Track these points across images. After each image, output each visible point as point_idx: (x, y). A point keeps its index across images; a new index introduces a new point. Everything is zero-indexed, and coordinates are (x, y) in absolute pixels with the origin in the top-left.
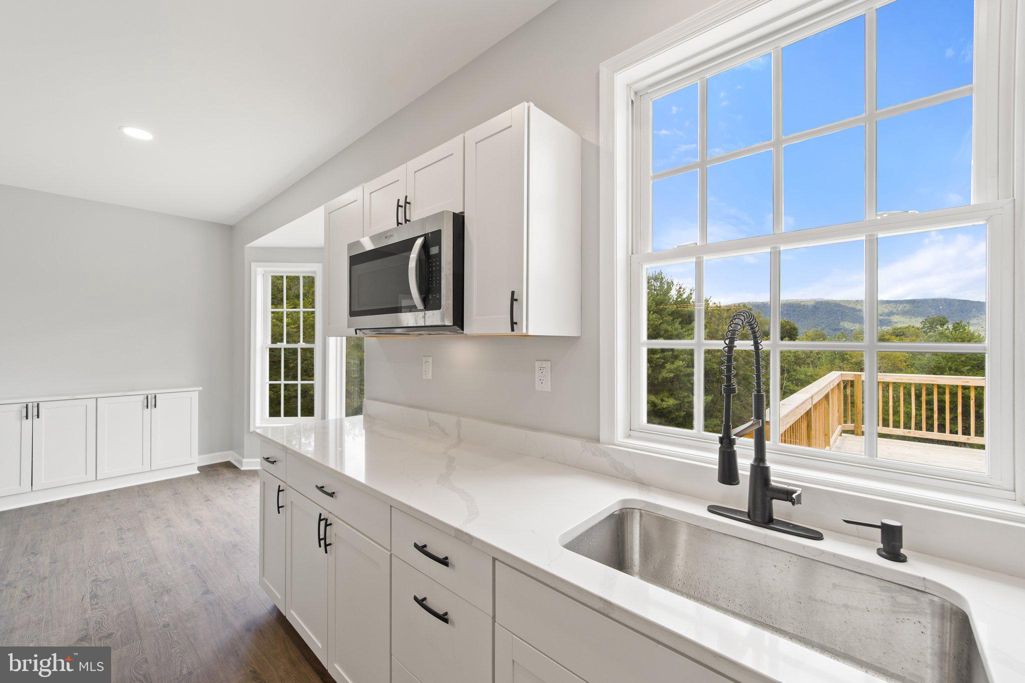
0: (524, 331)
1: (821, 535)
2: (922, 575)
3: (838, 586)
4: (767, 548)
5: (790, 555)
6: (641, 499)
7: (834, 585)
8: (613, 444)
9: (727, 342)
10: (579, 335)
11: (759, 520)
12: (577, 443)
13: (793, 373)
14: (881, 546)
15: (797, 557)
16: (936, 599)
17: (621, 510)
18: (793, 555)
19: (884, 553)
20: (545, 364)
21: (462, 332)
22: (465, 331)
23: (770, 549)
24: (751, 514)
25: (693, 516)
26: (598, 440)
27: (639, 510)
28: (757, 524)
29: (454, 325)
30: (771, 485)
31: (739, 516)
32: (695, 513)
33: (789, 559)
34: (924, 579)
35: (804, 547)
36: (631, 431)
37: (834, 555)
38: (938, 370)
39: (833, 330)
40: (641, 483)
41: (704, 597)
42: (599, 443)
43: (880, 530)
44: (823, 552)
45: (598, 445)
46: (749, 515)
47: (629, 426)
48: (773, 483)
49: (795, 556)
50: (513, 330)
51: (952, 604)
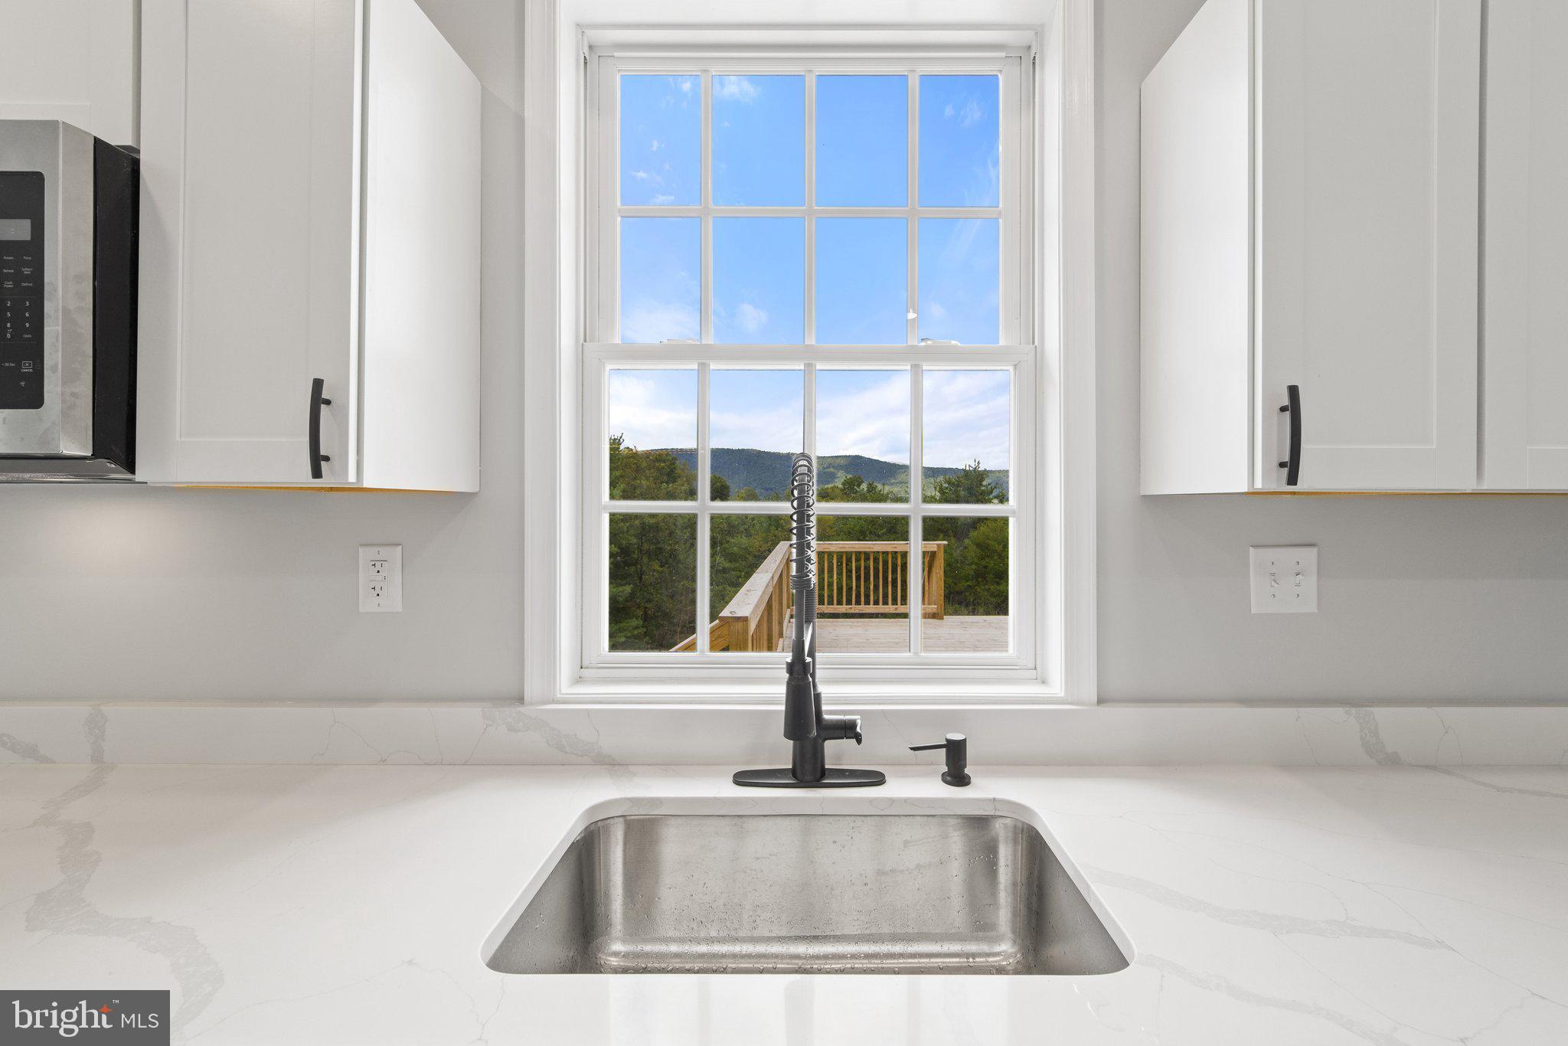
0: (352, 478)
1: (882, 775)
2: (991, 796)
3: (910, 842)
4: (824, 817)
5: (853, 818)
6: (623, 796)
7: (906, 843)
8: (554, 702)
9: (795, 503)
10: (476, 490)
11: (809, 778)
12: (471, 715)
13: (727, 545)
14: (946, 769)
15: (862, 818)
16: (1008, 821)
17: (586, 828)
18: (856, 818)
19: (949, 778)
20: (385, 552)
21: (129, 476)
22: (139, 476)
23: (827, 818)
24: (798, 771)
25: (716, 800)
26: (521, 700)
27: (621, 819)
28: (807, 784)
29: (96, 455)
30: (824, 719)
31: (781, 778)
32: (718, 796)
33: (852, 825)
34: (994, 799)
35: (871, 801)
36: (582, 670)
37: (906, 801)
38: (862, 536)
39: (765, 489)
40: (612, 764)
41: (733, 933)
42: (523, 703)
43: (944, 750)
44: (892, 801)
45: (521, 709)
46: (794, 772)
47: (579, 661)
48: (826, 717)
49: (859, 818)
50: (317, 473)
51: (1023, 823)
